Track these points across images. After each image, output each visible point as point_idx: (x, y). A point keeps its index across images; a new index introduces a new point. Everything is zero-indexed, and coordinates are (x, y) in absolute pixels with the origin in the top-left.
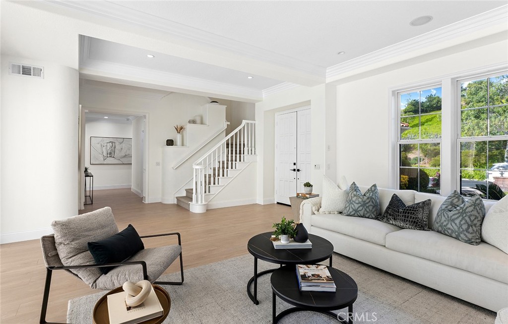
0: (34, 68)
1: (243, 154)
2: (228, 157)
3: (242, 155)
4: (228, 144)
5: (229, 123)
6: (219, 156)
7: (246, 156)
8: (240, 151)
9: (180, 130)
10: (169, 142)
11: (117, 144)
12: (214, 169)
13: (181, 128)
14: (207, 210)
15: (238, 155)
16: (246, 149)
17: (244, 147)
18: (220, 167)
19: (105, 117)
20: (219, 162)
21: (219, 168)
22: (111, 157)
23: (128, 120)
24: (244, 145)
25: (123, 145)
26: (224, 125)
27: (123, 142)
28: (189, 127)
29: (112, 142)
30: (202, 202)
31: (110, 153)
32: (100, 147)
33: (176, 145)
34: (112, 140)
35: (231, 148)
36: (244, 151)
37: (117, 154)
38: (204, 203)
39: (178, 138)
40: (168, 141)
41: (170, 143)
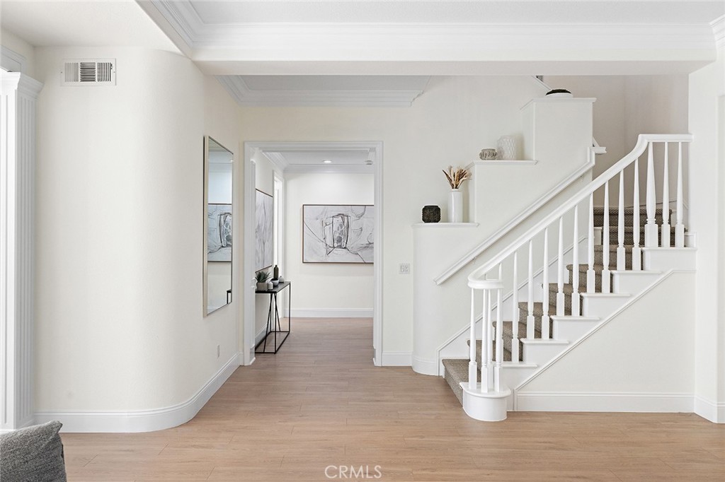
0: (100, 65)
1: (642, 243)
2: (598, 251)
3: (636, 250)
4: (598, 215)
5: (603, 150)
6: (568, 252)
7: (654, 252)
8: (629, 234)
9: (459, 178)
10: (428, 212)
11: (352, 218)
12: (553, 290)
13: (461, 175)
14: (510, 414)
15: (621, 250)
16: (651, 227)
17: (643, 223)
18: (571, 284)
19: (327, 162)
20: (570, 268)
21: (569, 286)
22: (340, 247)
23: (369, 163)
24: (643, 214)
25: (364, 220)
26: (587, 155)
27: (363, 214)
28: (482, 172)
29: (342, 215)
30: (492, 390)
31: (340, 240)
32: (320, 226)
33: (447, 220)
34: (342, 210)
35: (611, 224)
36: (642, 233)
37: (354, 241)
38: (499, 392)
39: (451, 202)
40: (425, 209)
41: (432, 214)
